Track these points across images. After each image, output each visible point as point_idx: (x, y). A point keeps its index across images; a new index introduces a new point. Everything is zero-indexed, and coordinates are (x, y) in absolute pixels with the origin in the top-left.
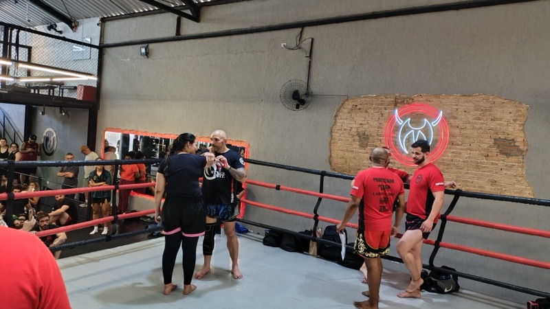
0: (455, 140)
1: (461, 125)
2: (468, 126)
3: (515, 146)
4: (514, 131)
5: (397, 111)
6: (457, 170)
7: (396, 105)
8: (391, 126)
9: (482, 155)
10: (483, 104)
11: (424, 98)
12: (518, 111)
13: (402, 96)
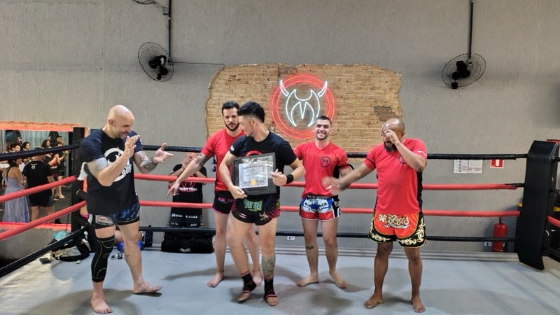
0: (340, 110)
1: (344, 94)
2: (351, 96)
3: (392, 113)
4: (390, 99)
5: (281, 81)
6: (344, 139)
7: (279, 76)
8: (276, 98)
9: (365, 122)
10: (364, 74)
11: (308, 69)
12: (393, 80)
13: (285, 66)
